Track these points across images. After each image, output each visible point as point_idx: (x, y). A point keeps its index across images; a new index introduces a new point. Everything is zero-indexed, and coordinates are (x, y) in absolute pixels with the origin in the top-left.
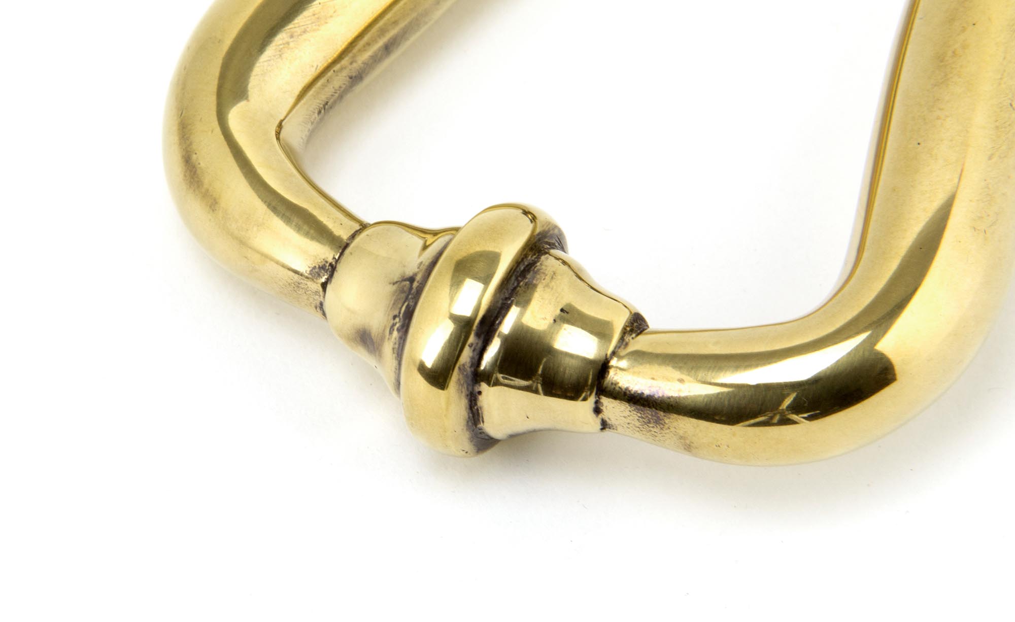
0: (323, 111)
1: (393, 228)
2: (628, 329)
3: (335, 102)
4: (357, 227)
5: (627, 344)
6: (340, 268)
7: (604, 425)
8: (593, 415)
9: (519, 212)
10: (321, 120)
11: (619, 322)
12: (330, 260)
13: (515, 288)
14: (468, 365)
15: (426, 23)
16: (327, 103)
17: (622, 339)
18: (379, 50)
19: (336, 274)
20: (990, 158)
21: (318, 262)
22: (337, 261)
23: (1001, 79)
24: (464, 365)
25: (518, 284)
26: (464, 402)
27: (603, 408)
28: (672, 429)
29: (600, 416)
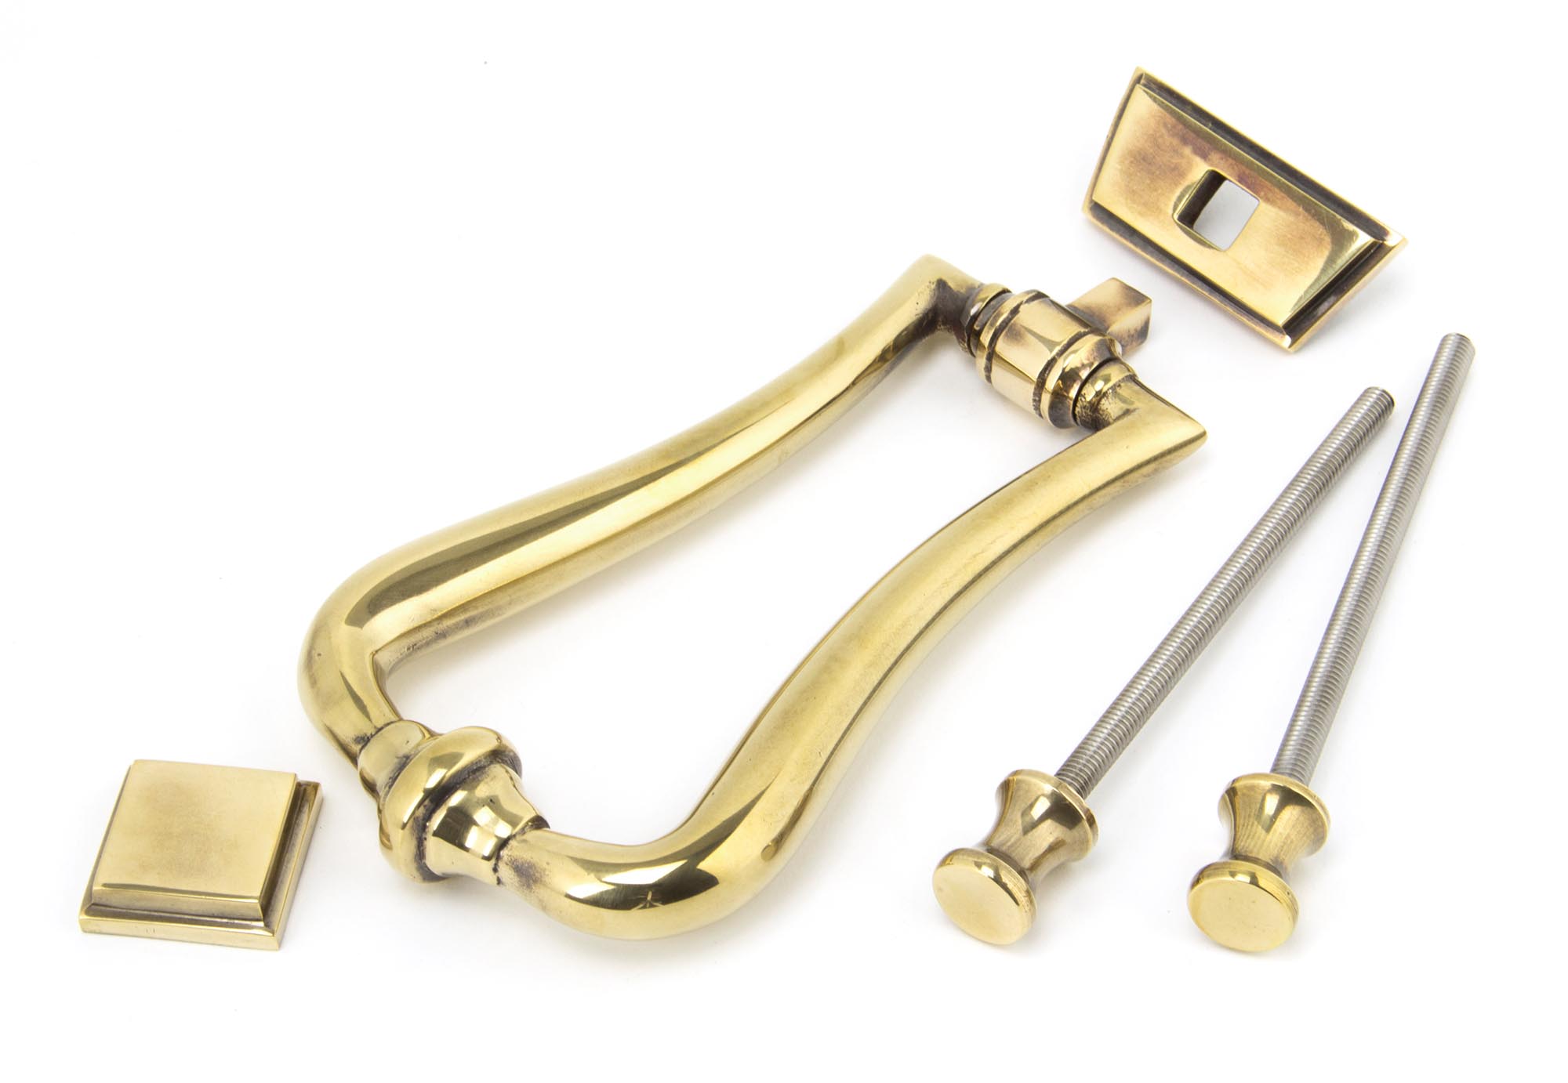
0: (411, 649)
1: (414, 725)
2: (530, 824)
3: (422, 646)
4: (393, 718)
5: (524, 833)
6: (372, 741)
7: (499, 881)
8: (492, 872)
9: (496, 737)
10: (410, 655)
11: (527, 816)
12: (369, 735)
13: (465, 779)
14: (421, 818)
15: (499, 615)
16: (415, 645)
17: (523, 829)
18: (460, 621)
19: (369, 744)
20: (792, 781)
21: (361, 734)
22: (372, 736)
23: (819, 735)
24: (417, 818)
25: (469, 776)
26: (414, 843)
27: (499, 869)
28: (536, 894)
29: (497, 874)
